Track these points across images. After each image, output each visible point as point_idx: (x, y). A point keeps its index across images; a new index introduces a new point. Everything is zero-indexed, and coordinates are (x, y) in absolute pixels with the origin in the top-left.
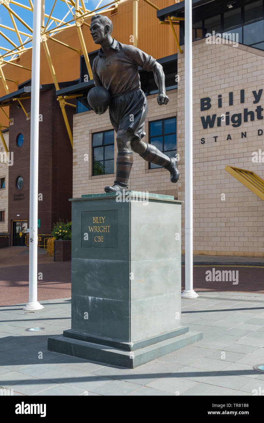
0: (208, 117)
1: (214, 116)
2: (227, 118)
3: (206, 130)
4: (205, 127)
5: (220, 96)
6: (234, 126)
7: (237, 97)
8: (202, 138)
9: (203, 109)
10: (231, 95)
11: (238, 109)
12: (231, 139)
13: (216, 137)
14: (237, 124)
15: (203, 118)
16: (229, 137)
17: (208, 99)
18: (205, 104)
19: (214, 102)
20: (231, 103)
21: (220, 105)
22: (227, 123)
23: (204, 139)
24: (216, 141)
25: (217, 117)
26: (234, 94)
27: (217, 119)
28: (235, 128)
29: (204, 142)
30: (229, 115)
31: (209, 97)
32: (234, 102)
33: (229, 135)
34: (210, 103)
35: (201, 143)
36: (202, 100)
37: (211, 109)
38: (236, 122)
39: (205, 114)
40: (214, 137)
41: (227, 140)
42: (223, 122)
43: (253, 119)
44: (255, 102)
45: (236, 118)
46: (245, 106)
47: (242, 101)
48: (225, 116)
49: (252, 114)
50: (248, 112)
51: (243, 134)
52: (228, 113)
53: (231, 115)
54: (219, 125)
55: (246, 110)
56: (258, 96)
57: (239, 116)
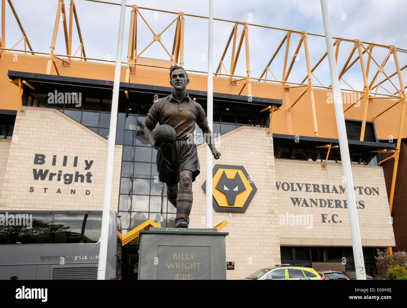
0: (41, 171)
1: (47, 171)
2: (60, 175)
3: (36, 181)
4: (36, 178)
5: (55, 156)
6: (65, 183)
7: (70, 161)
8: (31, 187)
9: (36, 162)
10: (66, 158)
11: (70, 169)
12: (60, 193)
13: (46, 189)
15: (35, 171)
16: (59, 191)
17: (43, 157)
18: (39, 159)
19: (49, 160)
20: (65, 164)
21: (54, 164)
22: (59, 179)
23: (33, 188)
24: (45, 192)
25: (49, 172)
26: (68, 158)
27: (49, 174)
28: (65, 185)
29: (33, 190)
30: (62, 173)
31: (44, 155)
32: (67, 164)
33: (59, 189)
34: (44, 159)
35: (30, 191)
36: (37, 156)
37: (44, 164)
38: (67, 180)
39: (38, 167)
40: (44, 188)
41: (57, 193)
42: (55, 178)
43: (82, 181)
44: (86, 169)
45: (68, 177)
46: (77, 169)
47: (75, 165)
48: (58, 173)
49: (82, 177)
50: (79, 174)
51: (72, 190)
52: (60, 171)
53: (63, 174)
54: (51, 179)
55: (77, 173)
56: (89, 165)
57: (71, 176)
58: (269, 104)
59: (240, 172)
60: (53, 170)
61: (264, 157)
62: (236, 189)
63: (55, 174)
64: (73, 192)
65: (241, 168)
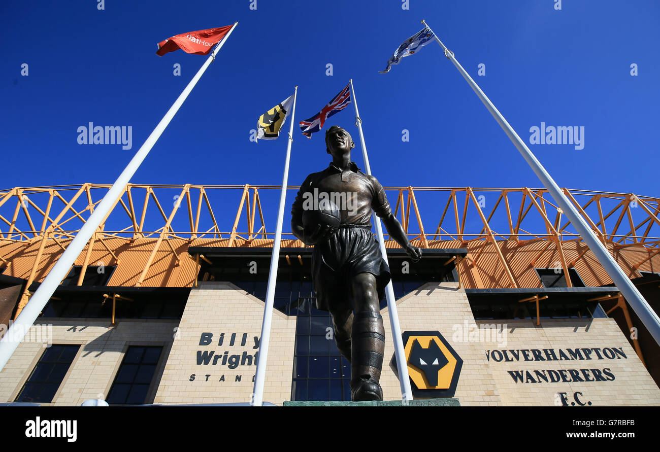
0: (206, 352)
1: (212, 353)
2: (225, 357)
3: (199, 366)
4: (199, 363)
5: (223, 334)
6: (230, 367)
7: (238, 339)
8: (192, 374)
9: (202, 343)
10: (234, 335)
11: (237, 350)
12: (224, 381)
13: (208, 376)
14: (233, 365)
15: (199, 353)
16: (223, 379)
17: (210, 335)
18: (206, 338)
19: (215, 339)
20: (232, 344)
21: (220, 344)
22: (224, 363)
23: (195, 376)
24: (207, 380)
25: (214, 354)
26: (236, 336)
27: (214, 356)
28: (230, 370)
29: (194, 379)
31: (211, 333)
32: (235, 343)
33: (223, 376)
34: (212, 338)
35: (190, 379)
36: (204, 335)
37: (210, 345)
38: (234, 363)
39: (203, 349)
40: (206, 375)
41: (220, 381)
42: (220, 361)
43: (250, 364)
44: (255, 348)
45: (234, 360)
46: (244, 349)
47: (243, 344)
48: (223, 355)
49: (250, 357)
50: (247, 355)
51: (237, 376)
52: (226, 353)
53: (229, 355)
54: (215, 363)
55: (245, 353)
56: (258, 343)
57: (237, 357)
58: (452, 255)
59: (436, 339)
60: (220, 351)
61: (461, 318)
62: (436, 362)
63: (221, 356)
64: (238, 378)
65: (437, 333)
